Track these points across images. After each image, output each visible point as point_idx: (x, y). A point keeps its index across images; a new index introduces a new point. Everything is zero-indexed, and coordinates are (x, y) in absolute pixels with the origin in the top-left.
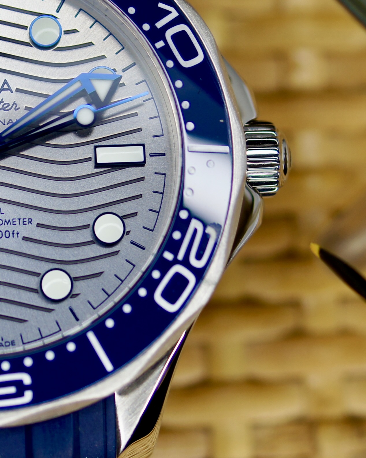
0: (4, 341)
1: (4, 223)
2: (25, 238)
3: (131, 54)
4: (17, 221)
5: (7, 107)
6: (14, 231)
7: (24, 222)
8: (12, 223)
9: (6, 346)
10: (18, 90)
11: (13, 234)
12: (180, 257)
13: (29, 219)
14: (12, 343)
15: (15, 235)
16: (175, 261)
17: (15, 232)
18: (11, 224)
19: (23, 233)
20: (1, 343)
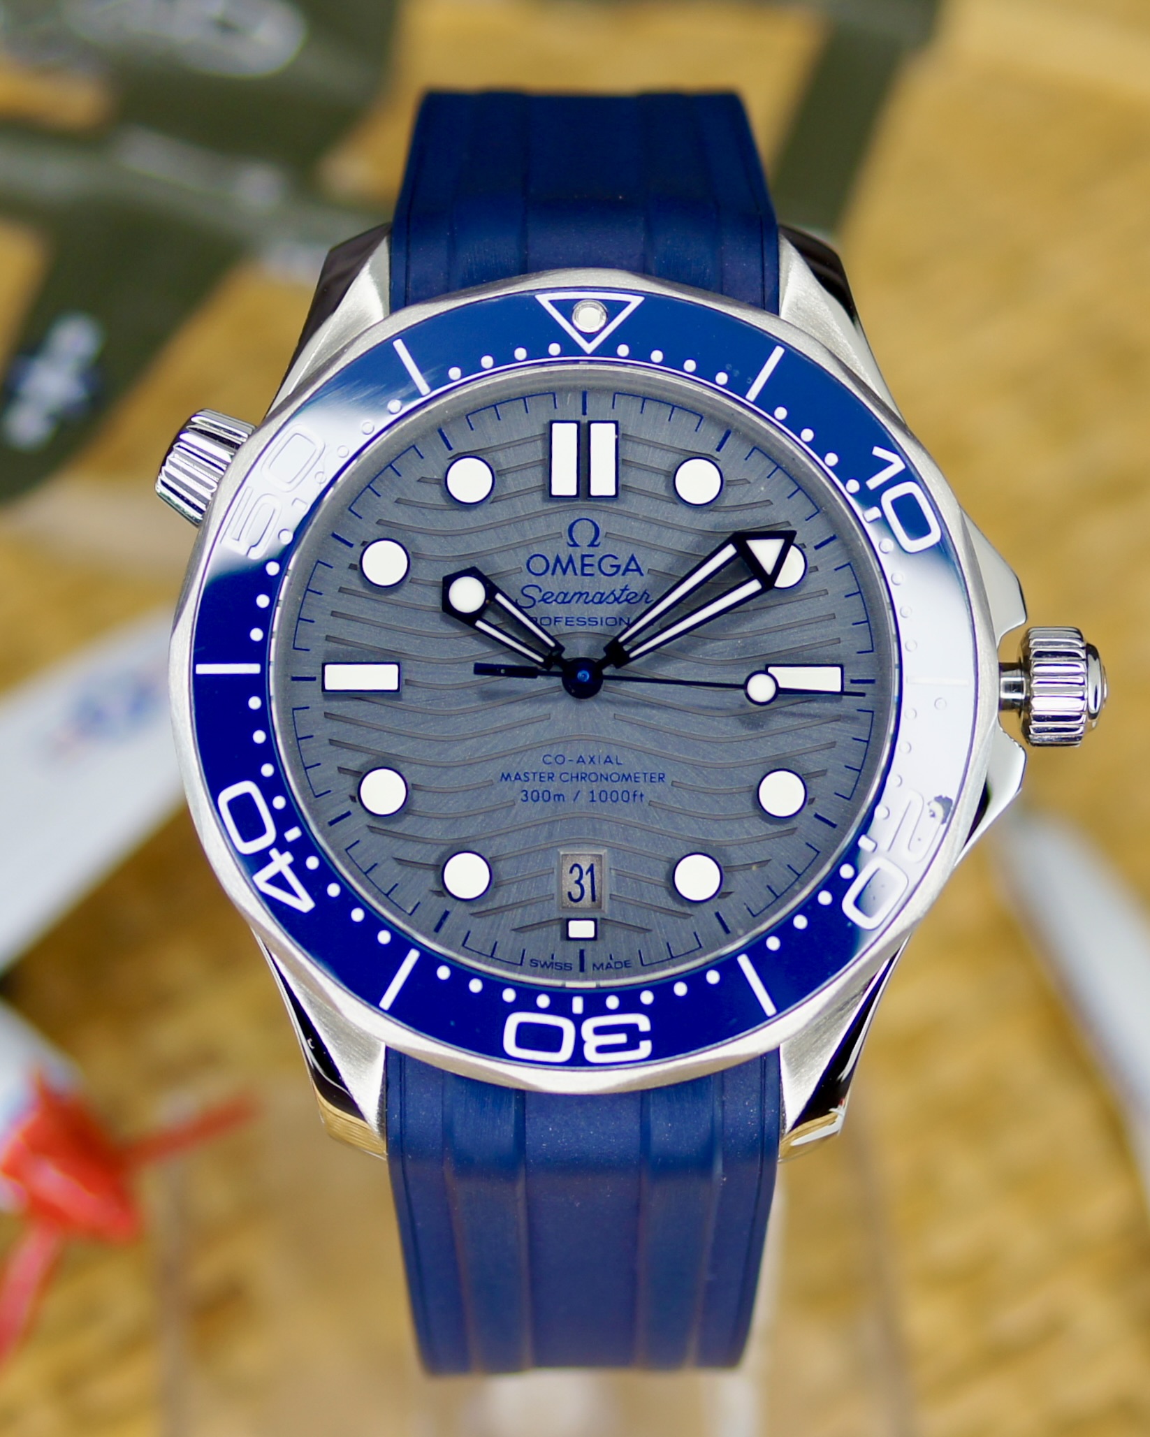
0: (614, 959)
1: (621, 778)
2: (652, 804)
3: (830, 521)
4: (642, 776)
5: (632, 598)
6: (635, 791)
7: (651, 778)
8: (633, 779)
9: (616, 968)
10: (651, 572)
11: (635, 796)
13: (660, 774)
14: (626, 964)
15: (638, 798)
16: (878, 854)
17: (638, 794)
18: (631, 781)
19: (649, 796)
20: (609, 964)
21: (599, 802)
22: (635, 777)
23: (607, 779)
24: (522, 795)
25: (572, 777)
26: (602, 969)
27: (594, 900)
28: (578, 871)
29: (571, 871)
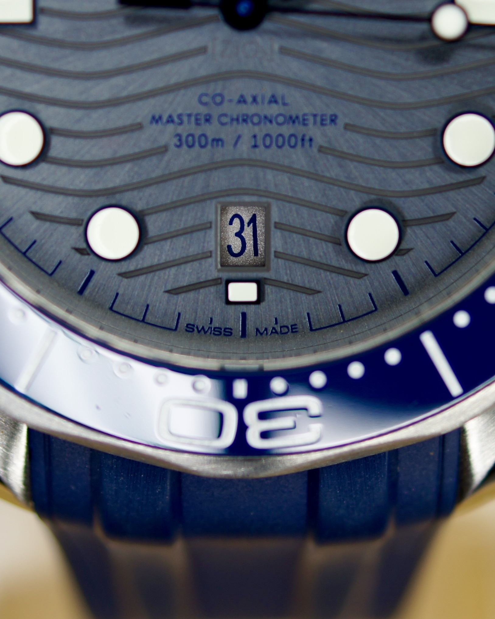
0: (280, 323)
1: (288, 121)
2: (322, 149)
4: (311, 119)
6: (304, 135)
7: (322, 120)
8: (301, 121)
9: (282, 334)
11: (303, 140)
13: (332, 116)
14: (292, 329)
15: (307, 144)
17: (307, 138)
18: (299, 123)
19: (319, 140)
20: (274, 328)
21: (262, 147)
22: (304, 120)
23: (271, 122)
24: (176, 140)
25: (232, 120)
26: (267, 333)
27: (256, 253)
28: (239, 222)
29: (231, 223)
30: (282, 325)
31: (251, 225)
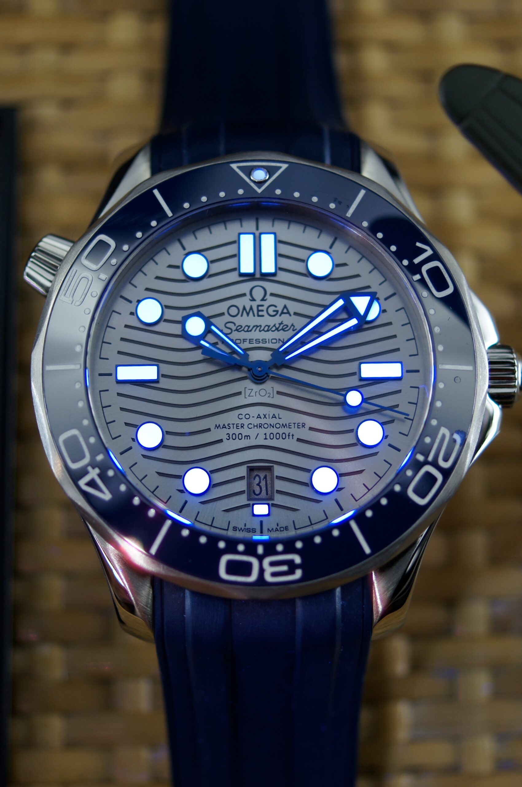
0: (280, 526)
1: (281, 426)
2: (299, 440)
3: (392, 285)
4: (293, 425)
5: (286, 328)
6: (289, 433)
7: (298, 426)
9: (281, 531)
10: (295, 314)
11: (289, 436)
12: (430, 458)
13: (303, 423)
14: (286, 529)
15: (291, 437)
16: (426, 463)
17: (291, 434)
18: (287, 427)
20: (277, 528)
21: (269, 439)
22: (289, 426)
24: (227, 437)
25: (254, 426)
26: (273, 531)
27: (267, 494)
28: (258, 478)
29: (254, 479)
30: (281, 526)
31: (265, 480)
